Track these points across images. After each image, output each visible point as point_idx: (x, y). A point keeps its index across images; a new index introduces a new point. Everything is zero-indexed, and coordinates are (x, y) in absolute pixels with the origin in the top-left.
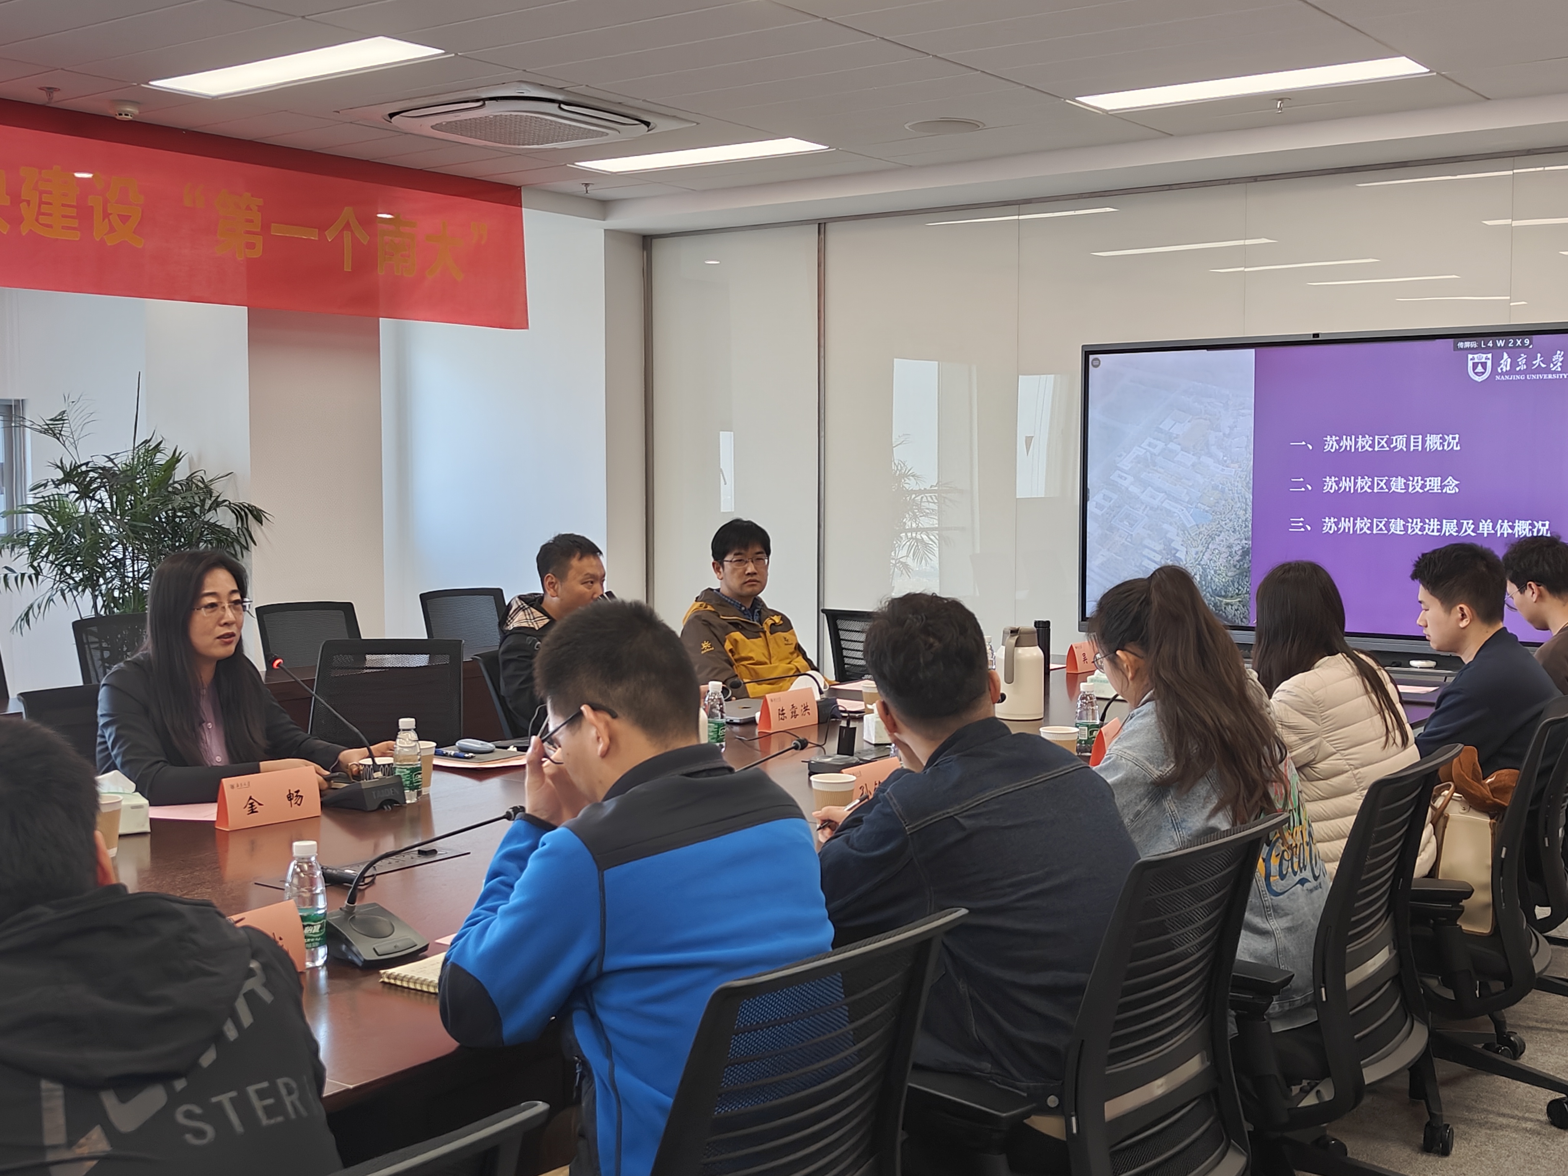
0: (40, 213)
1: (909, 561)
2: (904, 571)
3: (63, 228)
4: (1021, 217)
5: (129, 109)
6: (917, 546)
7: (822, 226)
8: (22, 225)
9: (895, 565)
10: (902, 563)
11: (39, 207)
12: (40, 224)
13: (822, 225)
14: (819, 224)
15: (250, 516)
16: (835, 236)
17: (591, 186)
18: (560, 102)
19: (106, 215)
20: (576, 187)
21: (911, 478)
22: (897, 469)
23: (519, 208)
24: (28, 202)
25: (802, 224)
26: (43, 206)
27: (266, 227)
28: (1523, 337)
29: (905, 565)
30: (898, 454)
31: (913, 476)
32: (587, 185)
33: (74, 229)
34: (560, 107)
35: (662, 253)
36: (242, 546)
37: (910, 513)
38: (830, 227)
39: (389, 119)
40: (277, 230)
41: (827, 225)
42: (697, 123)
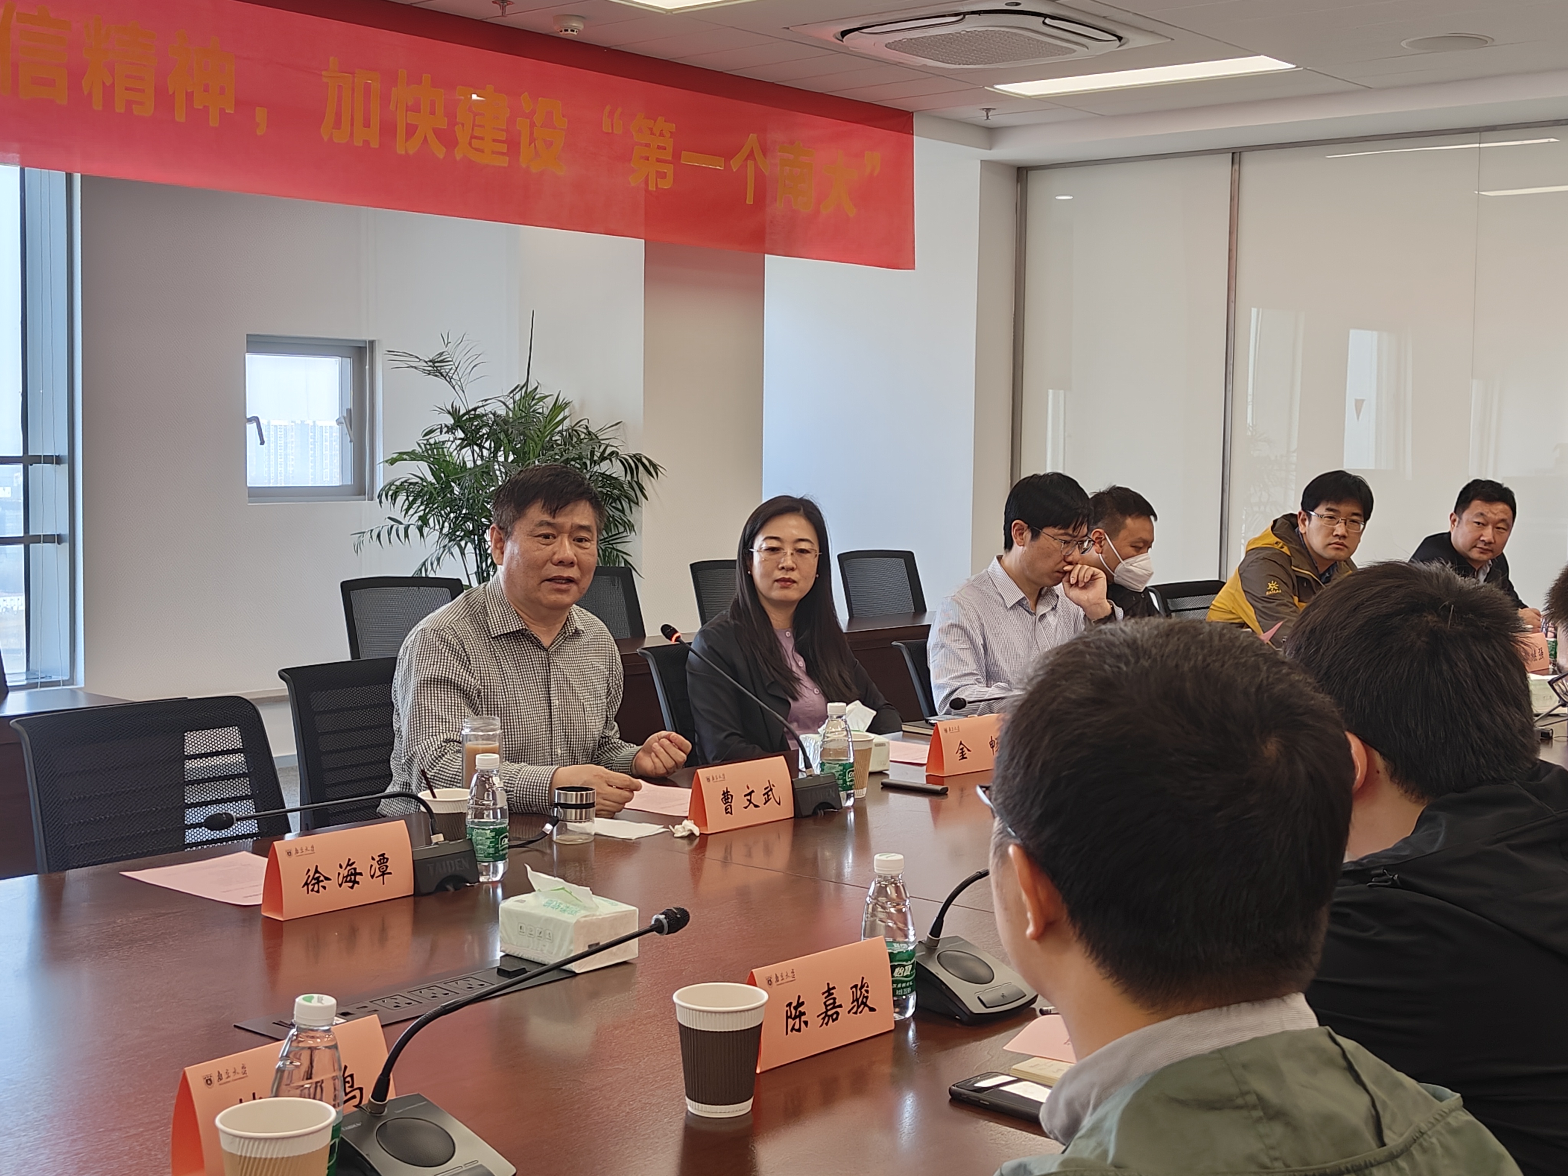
0: (473, 137)
3: (493, 152)
4: (1482, 145)
5: (574, 25)
8: (456, 150)
11: (473, 129)
12: (472, 148)
13: (1236, 155)
14: (1233, 153)
15: (641, 468)
16: (1251, 167)
17: (992, 111)
18: (1045, 16)
19: (532, 140)
20: (978, 112)
23: (910, 136)
24: (463, 125)
25: (1212, 154)
26: (476, 128)
27: (677, 156)
32: (988, 110)
33: (503, 154)
34: (1044, 23)
35: (1038, 185)
36: (630, 500)
38: (1247, 157)
39: (841, 38)
40: (689, 159)
41: (1242, 153)
42: (1172, 39)
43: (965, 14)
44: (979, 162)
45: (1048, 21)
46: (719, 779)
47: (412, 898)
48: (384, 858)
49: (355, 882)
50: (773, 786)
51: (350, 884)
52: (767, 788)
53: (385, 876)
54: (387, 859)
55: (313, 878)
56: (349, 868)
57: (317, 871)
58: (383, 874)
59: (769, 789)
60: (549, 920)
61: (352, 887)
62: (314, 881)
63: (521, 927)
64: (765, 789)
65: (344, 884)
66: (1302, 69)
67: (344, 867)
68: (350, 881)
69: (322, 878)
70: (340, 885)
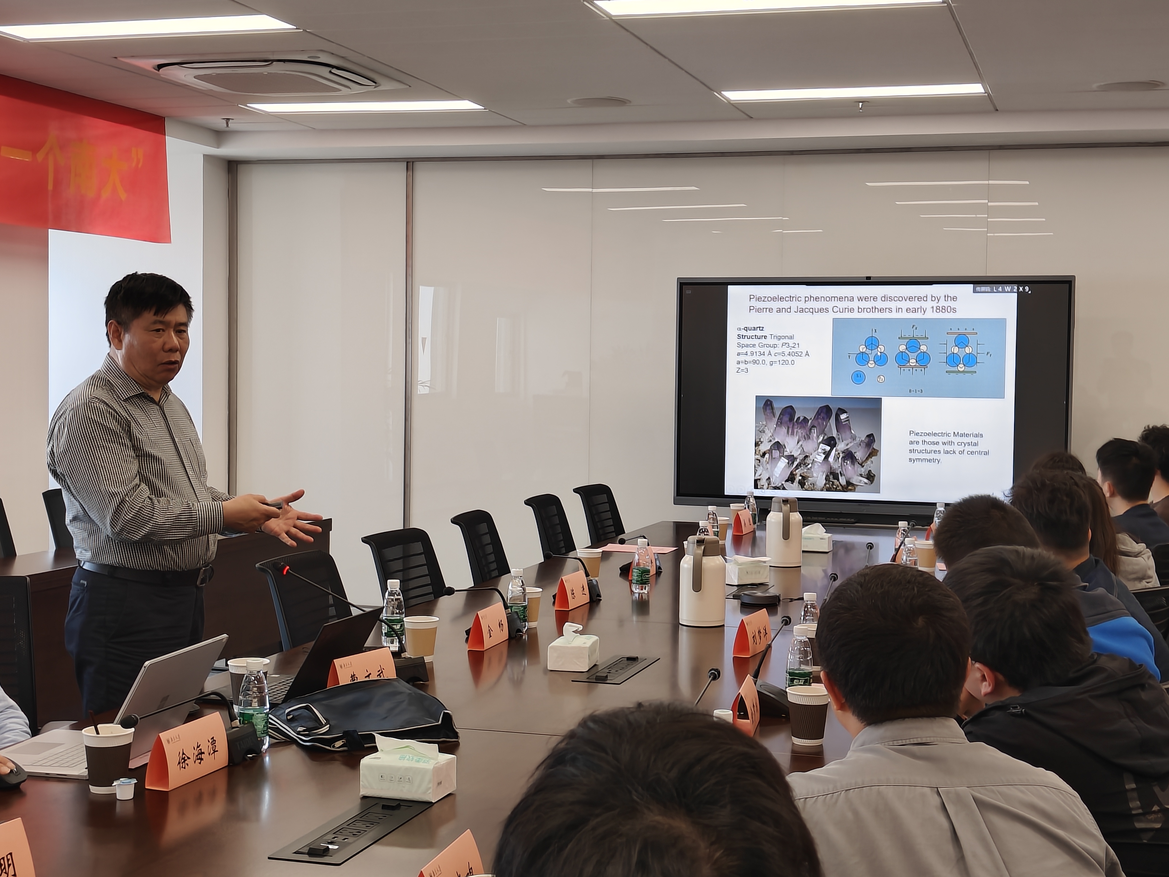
13: (410, 163)
14: (407, 162)
17: (233, 121)
18: (334, 67)
20: (216, 120)
28: (1024, 285)
32: (230, 120)
34: (330, 71)
38: (418, 165)
39: (157, 68)
40: (6, 152)
41: (414, 163)
42: (410, 86)
43: (273, 61)
44: (203, 156)
45: (334, 71)
46: (348, 666)
47: (226, 769)
48: (214, 740)
49: (202, 759)
50: (383, 669)
51: (199, 761)
52: (379, 671)
53: (215, 753)
54: (215, 741)
55: (182, 759)
56: (198, 749)
57: (183, 754)
58: (215, 751)
59: (381, 671)
60: (407, 769)
61: (200, 763)
62: (183, 761)
63: (382, 776)
64: (378, 671)
65: (196, 761)
66: (487, 110)
67: (196, 749)
68: (199, 759)
69: (186, 758)
70: (195, 762)
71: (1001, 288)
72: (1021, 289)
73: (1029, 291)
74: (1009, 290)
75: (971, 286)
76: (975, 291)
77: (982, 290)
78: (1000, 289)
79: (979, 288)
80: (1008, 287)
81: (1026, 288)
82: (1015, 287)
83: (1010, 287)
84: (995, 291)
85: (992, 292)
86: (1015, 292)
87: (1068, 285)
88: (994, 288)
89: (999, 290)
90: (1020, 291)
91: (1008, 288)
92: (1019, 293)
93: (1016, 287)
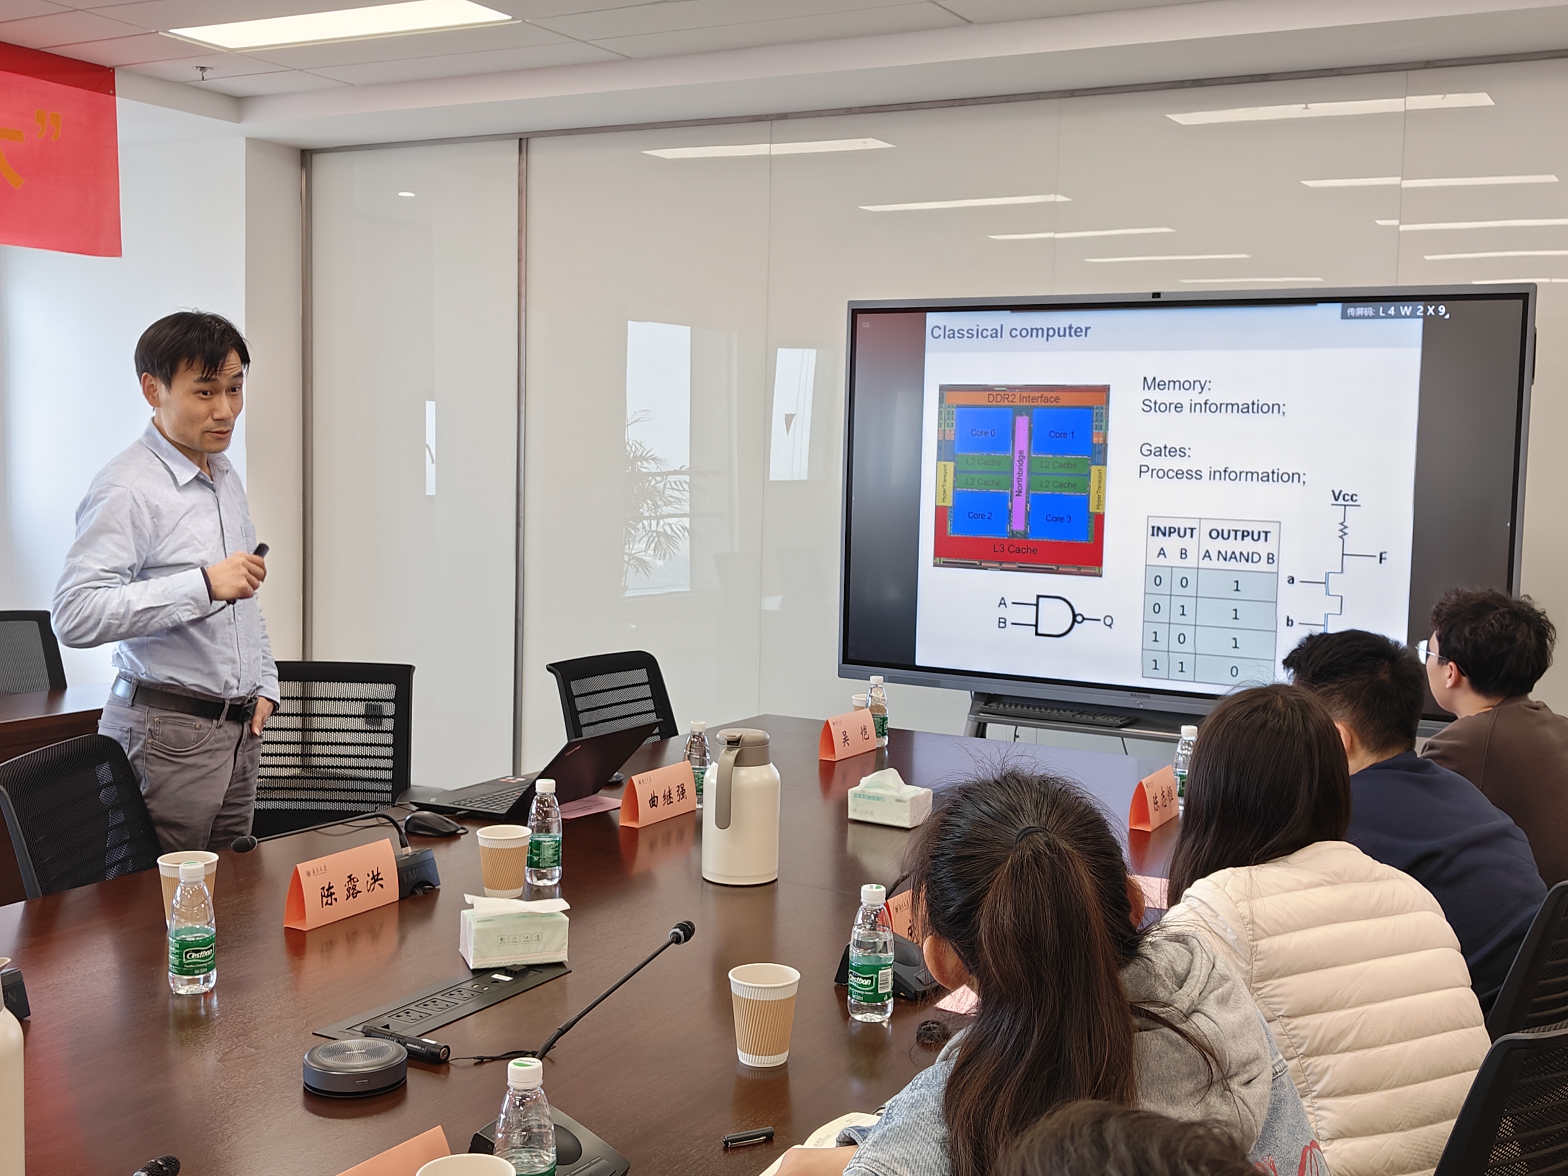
1: (648, 557)
2: (640, 569)
6: (659, 540)
7: (524, 142)
9: (628, 563)
10: (638, 559)
14: (521, 139)
16: (542, 155)
17: (209, 70)
20: (187, 71)
21: (650, 461)
22: (631, 450)
23: (113, 97)
25: (498, 139)
28: (1437, 303)
29: (642, 563)
30: (633, 434)
31: (652, 459)
32: (203, 69)
35: (323, 167)
37: (649, 502)
38: (535, 145)
41: (529, 140)
44: (244, 139)
66: (520, 21)
71: (1393, 308)
72: (1431, 310)
73: (1445, 314)
74: (1408, 314)
75: (1338, 306)
76: (1344, 316)
77: (1358, 314)
78: (1392, 311)
79: (1352, 309)
80: (1406, 308)
81: (1440, 309)
82: (1419, 307)
83: (1411, 308)
84: (1381, 314)
85: (1376, 316)
86: (1419, 317)
87: (1520, 302)
88: (1381, 309)
89: (1389, 312)
90: (1428, 314)
91: (1406, 310)
92: (1426, 318)
93: (1422, 308)
